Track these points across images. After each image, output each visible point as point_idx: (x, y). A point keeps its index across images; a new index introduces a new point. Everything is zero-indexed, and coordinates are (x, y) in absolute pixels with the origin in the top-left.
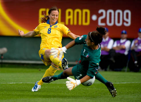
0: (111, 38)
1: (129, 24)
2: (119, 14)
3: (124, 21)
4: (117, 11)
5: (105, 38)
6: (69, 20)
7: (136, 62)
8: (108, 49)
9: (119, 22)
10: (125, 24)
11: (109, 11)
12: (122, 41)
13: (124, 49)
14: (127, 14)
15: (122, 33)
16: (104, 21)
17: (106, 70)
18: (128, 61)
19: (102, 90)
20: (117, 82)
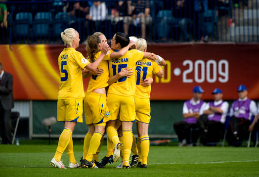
1: (226, 80)
2: (212, 65)
3: (218, 75)
4: (209, 62)
7: (236, 133)
9: (212, 77)
10: (221, 80)
11: (197, 63)
12: (216, 104)
14: (223, 65)
16: (191, 76)
17: (194, 145)
18: (226, 131)
19: (191, 172)
20: (211, 162)
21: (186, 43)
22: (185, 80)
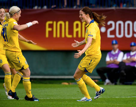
2: (129, 25)
3: (134, 32)
4: (127, 23)
5: (115, 51)
6: (77, 32)
9: (129, 34)
10: (135, 35)
11: (118, 23)
16: (114, 32)
17: (116, 84)
19: (113, 104)
20: (128, 96)
21: (110, 8)
22: (109, 36)
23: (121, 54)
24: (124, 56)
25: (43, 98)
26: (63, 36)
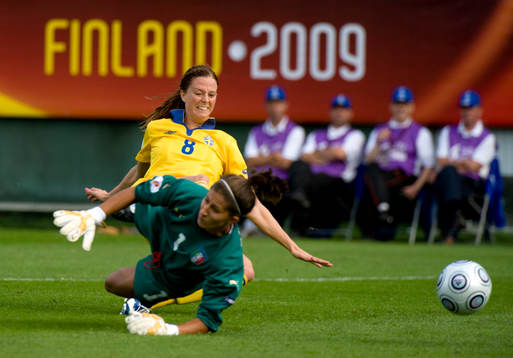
0: (295, 122)
1: (358, 74)
2: (323, 37)
3: (340, 63)
4: (318, 29)
5: (275, 122)
6: (150, 59)
7: (384, 207)
8: (284, 160)
9: (323, 66)
10: (346, 74)
11: (288, 29)
12: (334, 133)
13: (341, 162)
14: (353, 38)
15: (335, 105)
16: (271, 62)
18: (356, 203)
19: (266, 302)
20: (318, 277)
22: (257, 72)
23: (298, 133)
24: (305, 142)
25: (31, 277)
26: (103, 69)
